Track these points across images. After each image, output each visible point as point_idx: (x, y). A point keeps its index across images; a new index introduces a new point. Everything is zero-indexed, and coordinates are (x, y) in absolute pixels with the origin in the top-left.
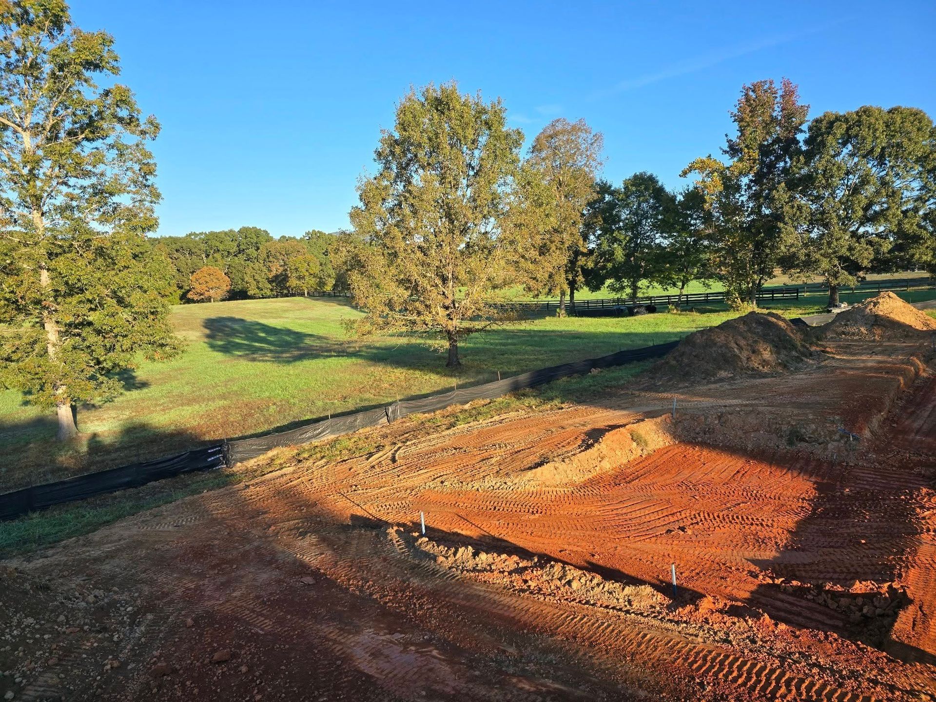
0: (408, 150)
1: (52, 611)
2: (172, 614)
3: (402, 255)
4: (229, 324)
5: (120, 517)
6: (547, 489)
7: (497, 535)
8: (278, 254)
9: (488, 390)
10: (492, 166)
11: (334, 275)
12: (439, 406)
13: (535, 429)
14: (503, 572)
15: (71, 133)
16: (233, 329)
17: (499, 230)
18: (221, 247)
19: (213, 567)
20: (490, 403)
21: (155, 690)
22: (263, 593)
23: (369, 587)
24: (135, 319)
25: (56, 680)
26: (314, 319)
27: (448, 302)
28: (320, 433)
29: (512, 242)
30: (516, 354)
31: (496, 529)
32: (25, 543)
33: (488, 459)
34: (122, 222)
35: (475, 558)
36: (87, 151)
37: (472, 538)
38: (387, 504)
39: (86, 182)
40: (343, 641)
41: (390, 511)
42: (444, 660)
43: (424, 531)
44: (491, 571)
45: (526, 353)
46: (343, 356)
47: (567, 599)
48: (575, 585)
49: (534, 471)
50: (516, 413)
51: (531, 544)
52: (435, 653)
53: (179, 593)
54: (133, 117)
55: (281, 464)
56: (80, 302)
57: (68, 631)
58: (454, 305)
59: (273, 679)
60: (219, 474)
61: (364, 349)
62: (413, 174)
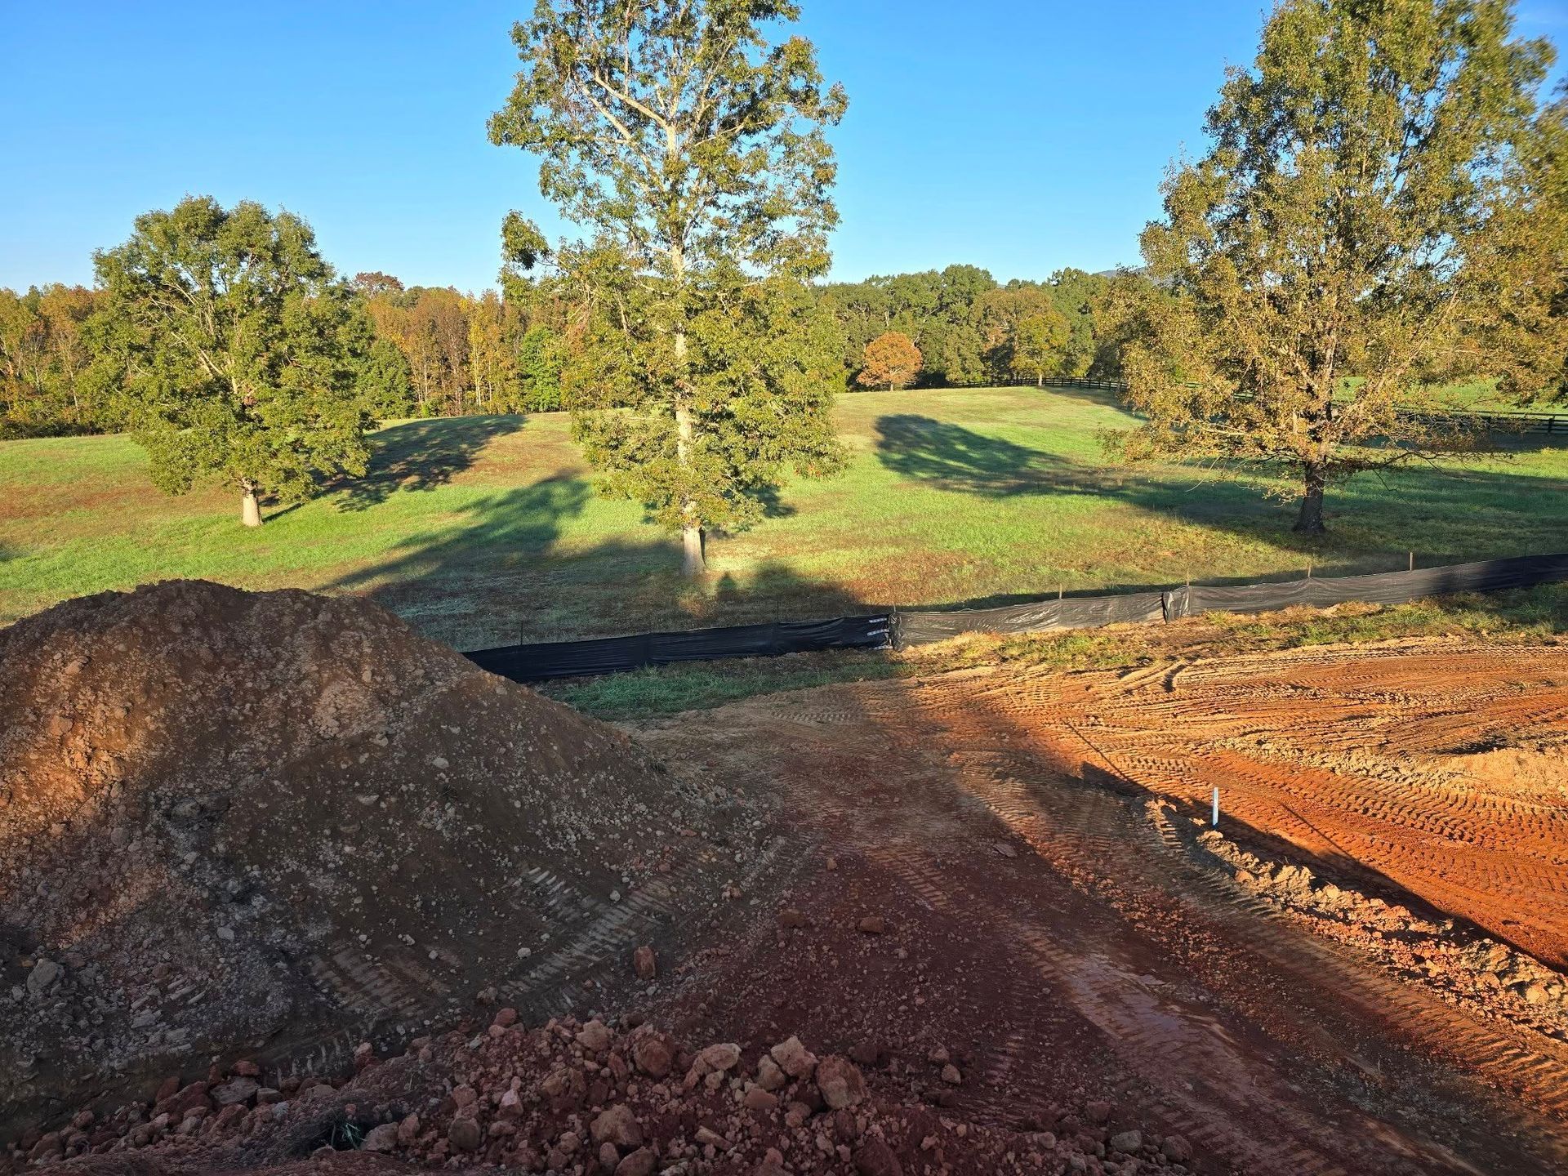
0: (1278, 103)
1: (667, 802)
2: (809, 845)
3: (1233, 312)
4: (913, 426)
5: (750, 694)
6: (1491, 797)
7: (1364, 860)
8: (1002, 312)
9: (1379, 586)
10: (1463, 124)
11: (1093, 349)
12: (1268, 603)
13: (1480, 677)
14: (1372, 930)
15: (727, 124)
16: (919, 436)
17: (1461, 261)
18: (913, 302)
19: (867, 793)
20: (1381, 612)
21: (782, 944)
22: (935, 850)
23: (1105, 888)
24: (787, 412)
25: (665, 893)
26: (1049, 426)
27: (1316, 406)
28: (1041, 621)
29: (1485, 288)
30: (1457, 521)
31: (1360, 847)
32: (639, 705)
33: (1363, 717)
34: (783, 260)
35: (1314, 892)
36: (746, 150)
37: (1308, 852)
38: (1150, 758)
39: (740, 200)
40: (1055, 959)
41: (1153, 771)
42: (1232, 1045)
43: (1215, 820)
44: (1347, 922)
45: (1482, 520)
46: (1092, 494)
47: (1509, 1016)
48: (1533, 995)
49: (1466, 757)
50: (1439, 640)
51: (1437, 894)
52: (1217, 1028)
53: (820, 817)
54: (810, 88)
55: (974, 659)
56: (721, 383)
57: (683, 833)
58: (1329, 412)
59: (943, 981)
60: (881, 659)
61: (1132, 485)
62: (1279, 152)
